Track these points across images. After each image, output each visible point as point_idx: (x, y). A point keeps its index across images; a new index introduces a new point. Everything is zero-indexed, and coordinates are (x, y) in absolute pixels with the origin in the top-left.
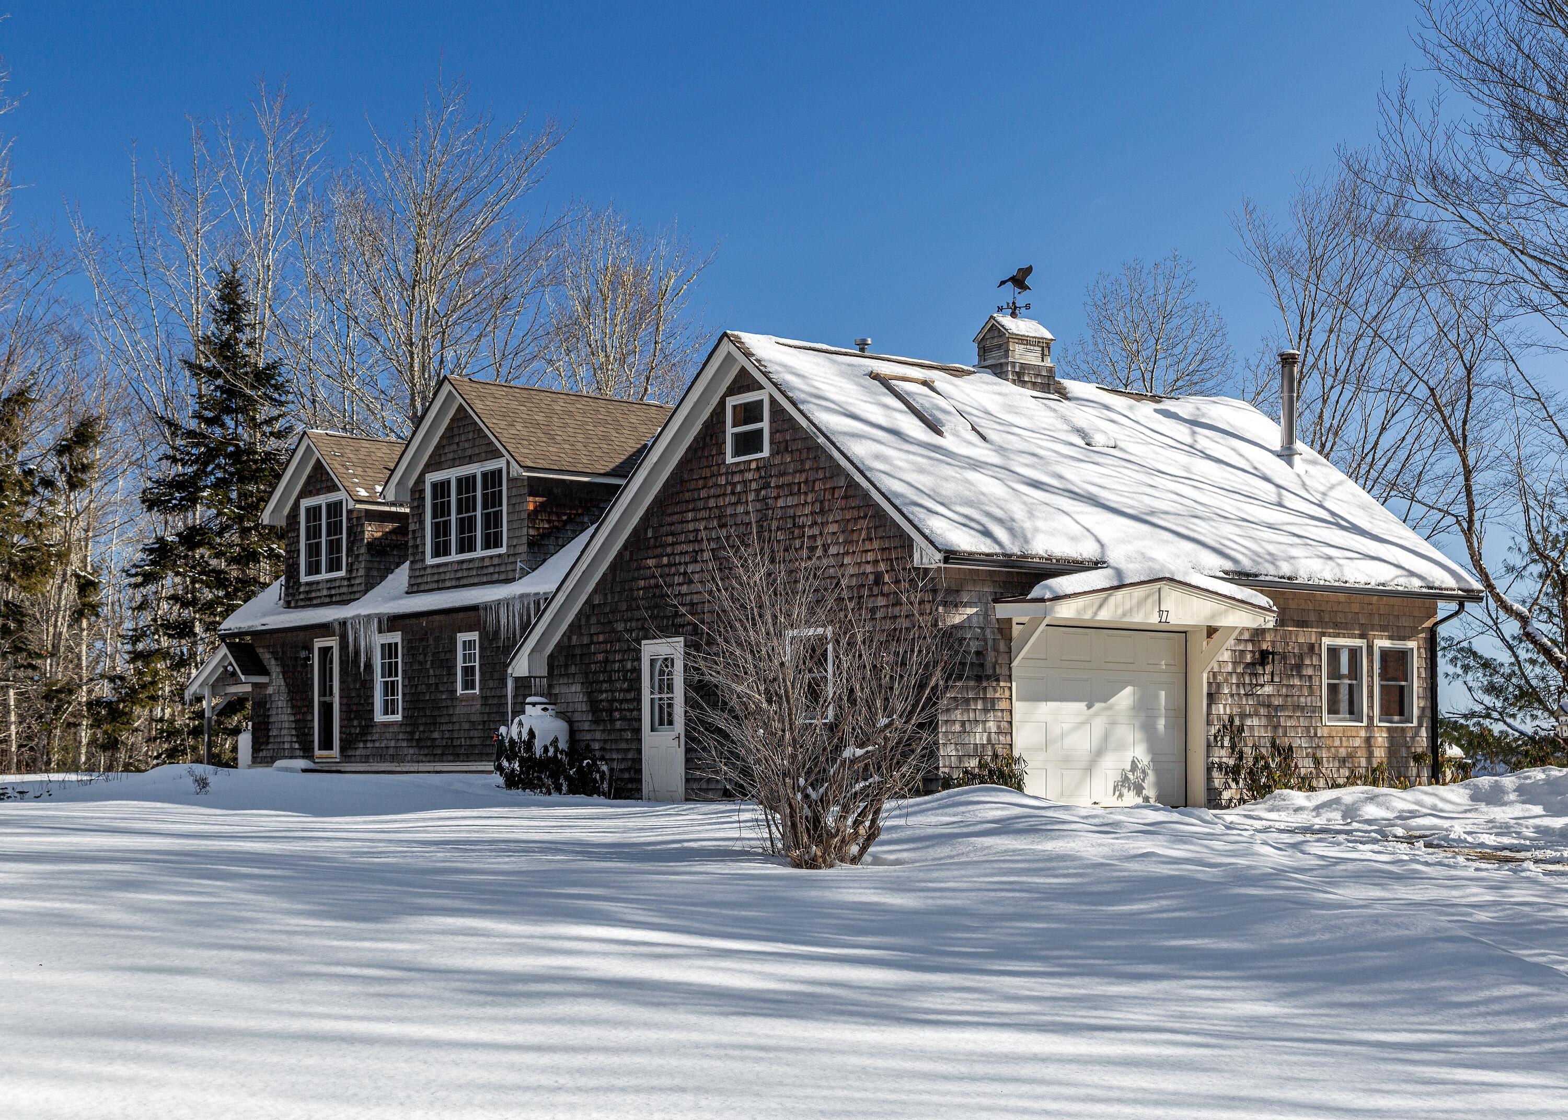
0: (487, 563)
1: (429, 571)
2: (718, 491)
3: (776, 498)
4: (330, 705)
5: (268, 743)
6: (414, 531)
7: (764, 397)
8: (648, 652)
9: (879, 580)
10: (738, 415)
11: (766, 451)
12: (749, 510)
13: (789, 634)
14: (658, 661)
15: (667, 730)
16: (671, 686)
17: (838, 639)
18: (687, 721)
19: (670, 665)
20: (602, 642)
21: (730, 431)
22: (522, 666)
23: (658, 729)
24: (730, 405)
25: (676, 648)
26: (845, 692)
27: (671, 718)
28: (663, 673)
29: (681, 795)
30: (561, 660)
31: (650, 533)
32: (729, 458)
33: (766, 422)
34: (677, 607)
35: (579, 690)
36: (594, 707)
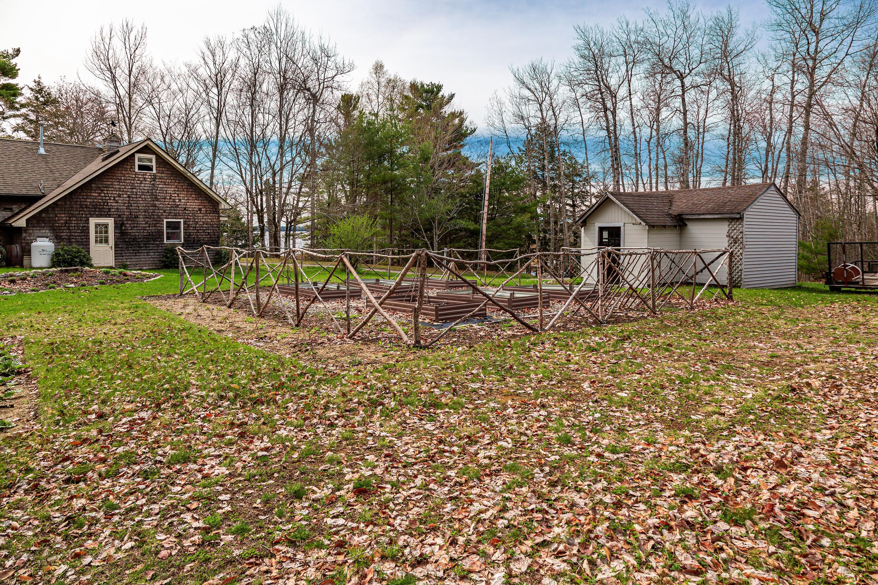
2: (131, 179)
3: (159, 185)
7: (153, 157)
8: (93, 221)
9: (200, 210)
10: (140, 160)
11: (154, 171)
12: (146, 186)
13: (165, 220)
14: (99, 225)
15: (104, 245)
16: (106, 232)
17: (185, 223)
18: (116, 242)
19: (106, 226)
20: (63, 217)
21: (137, 163)
22: (21, 222)
23: (99, 245)
24: (137, 156)
25: (110, 222)
26: (187, 236)
27: (107, 241)
28: (102, 229)
29: (113, 264)
30: (34, 221)
31: (93, 185)
32: (137, 170)
33: (154, 164)
34: (109, 209)
35: (47, 232)
36: (57, 239)
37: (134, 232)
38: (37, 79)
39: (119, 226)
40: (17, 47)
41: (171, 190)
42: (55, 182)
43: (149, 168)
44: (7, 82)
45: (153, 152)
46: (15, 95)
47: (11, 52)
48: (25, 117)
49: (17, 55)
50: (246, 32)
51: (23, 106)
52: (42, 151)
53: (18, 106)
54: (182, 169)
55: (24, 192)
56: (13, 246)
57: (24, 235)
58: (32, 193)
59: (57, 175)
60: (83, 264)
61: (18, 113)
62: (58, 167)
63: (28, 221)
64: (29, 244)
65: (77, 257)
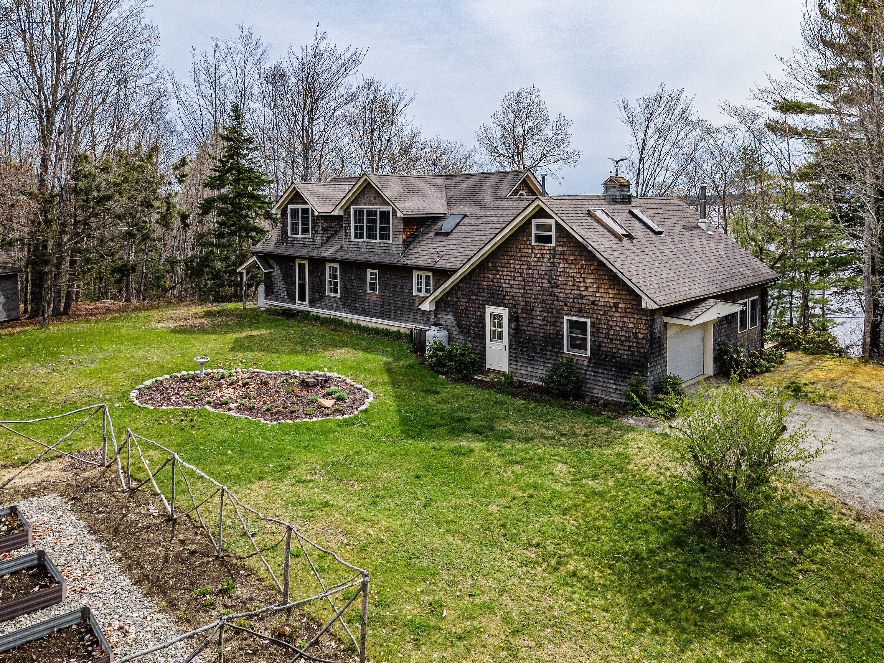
0: (382, 245)
1: (353, 243)
2: (527, 255)
3: (559, 263)
4: (304, 285)
5: (273, 294)
6: (345, 227)
7: (553, 222)
8: (489, 310)
9: (616, 306)
10: (538, 227)
11: (554, 244)
12: (544, 265)
13: (566, 318)
14: (495, 315)
15: (498, 342)
16: (501, 326)
17: (593, 325)
18: (510, 341)
19: (500, 317)
20: (464, 302)
21: (534, 232)
23: (495, 341)
24: (535, 222)
25: (504, 312)
26: (597, 347)
27: (501, 338)
28: (498, 320)
29: (506, 369)
30: (442, 305)
31: (490, 264)
32: (533, 243)
33: (553, 233)
34: (505, 296)
35: (451, 318)
36: (459, 326)
37: (530, 330)
39: (514, 318)
41: (574, 272)
43: (548, 239)
57: (435, 319)
63: (437, 303)
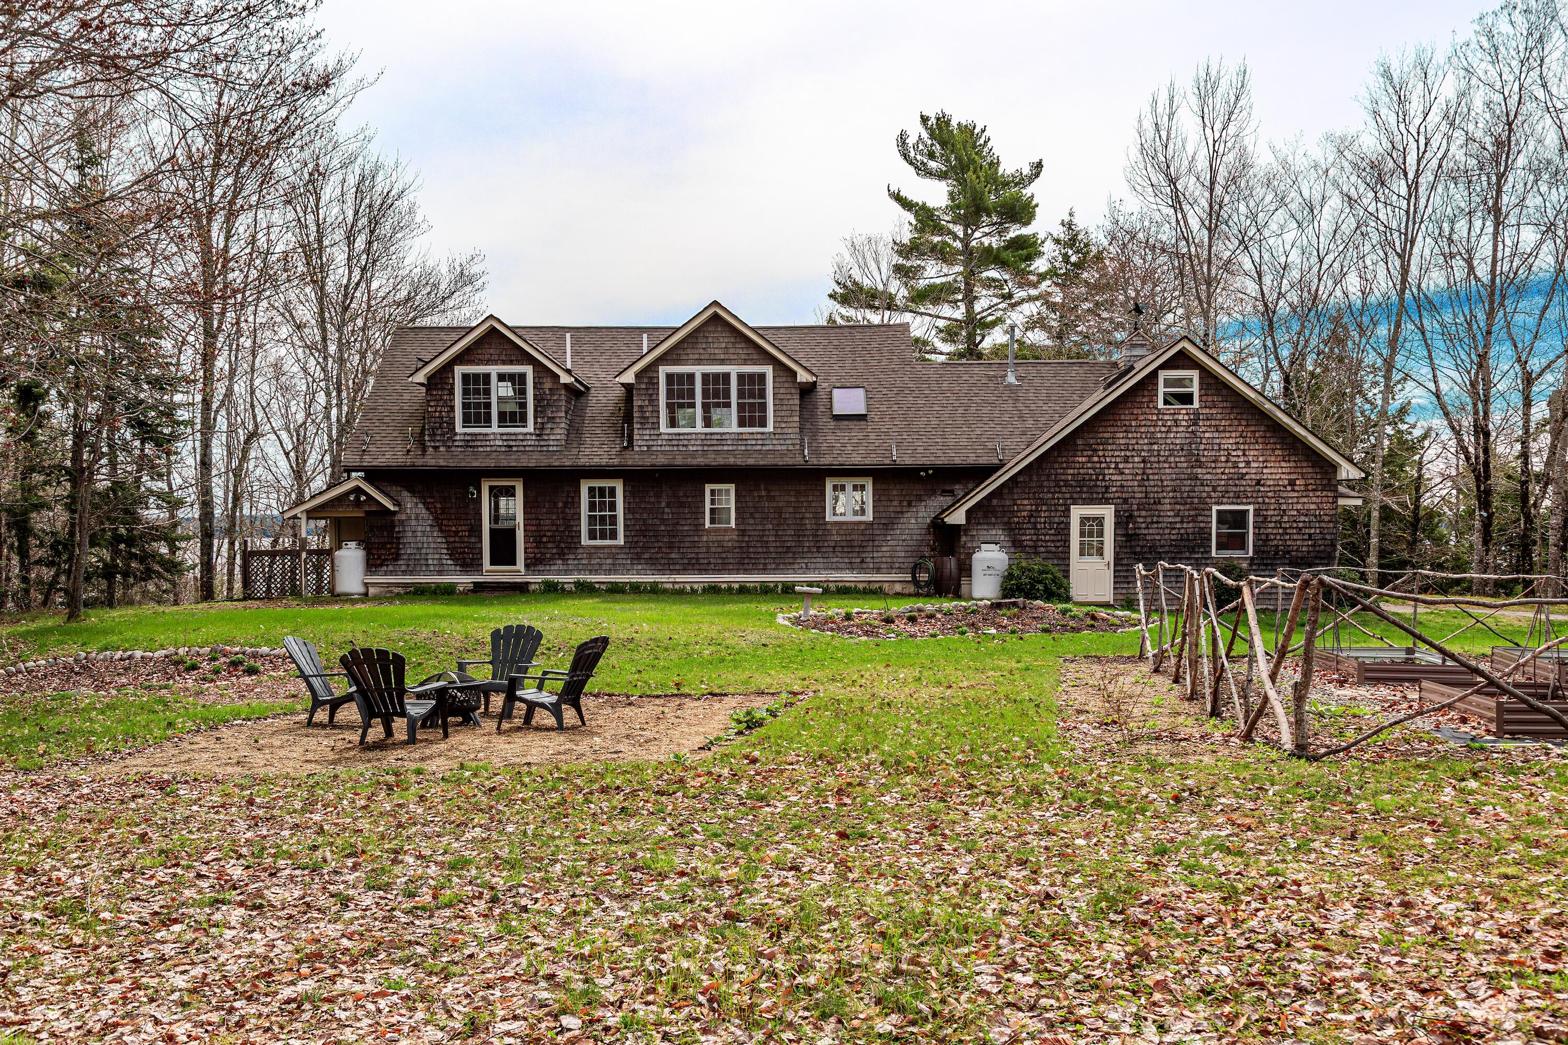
0: (745, 437)
1: (664, 437)
2: (1149, 423)
3: (1204, 432)
4: (511, 530)
5: (389, 561)
6: (641, 407)
7: (1195, 374)
8: (1077, 512)
9: (1292, 483)
10: (1168, 382)
11: (1196, 404)
12: (1179, 437)
13: (1215, 508)
14: (1088, 519)
15: (1096, 559)
16: (1101, 534)
17: (1257, 513)
18: (1117, 554)
19: (1100, 521)
20: (1026, 505)
21: (1162, 390)
22: (958, 517)
23: (1087, 559)
24: (1162, 375)
25: (1107, 513)
26: (1262, 541)
27: (1100, 553)
28: (1093, 526)
29: (1109, 597)
30: (980, 514)
31: (1079, 442)
32: (1161, 405)
33: (1195, 389)
34: (1107, 487)
35: (999, 533)
36: (1016, 545)
37: (1153, 534)
38: (1067, 219)
39: (1122, 521)
40: (1037, 160)
41: (1229, 443)
42: (1024, 438)
43: (1186, 399)
44: (1018, 233)
45: (1193, 363)
46: (1029, 258)
47: (1026, 171)
48: (1044, 297)
49: (1037, 175)
50: (1489, 20)
51: (1042, 277)
52: (1011, 379)
53: (1033, 278)
54: (1252, 395)
55: (971, 459)
56: (945, 559)
57: (964, 539)
58: (984, 461)
59: (1030, 423)
60: (1049, 595)
61: (1033, 292)
62: (1033, 407)
63: (969, 512)
64: (970, 556)
65: (1040, 582)
